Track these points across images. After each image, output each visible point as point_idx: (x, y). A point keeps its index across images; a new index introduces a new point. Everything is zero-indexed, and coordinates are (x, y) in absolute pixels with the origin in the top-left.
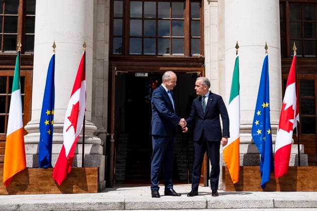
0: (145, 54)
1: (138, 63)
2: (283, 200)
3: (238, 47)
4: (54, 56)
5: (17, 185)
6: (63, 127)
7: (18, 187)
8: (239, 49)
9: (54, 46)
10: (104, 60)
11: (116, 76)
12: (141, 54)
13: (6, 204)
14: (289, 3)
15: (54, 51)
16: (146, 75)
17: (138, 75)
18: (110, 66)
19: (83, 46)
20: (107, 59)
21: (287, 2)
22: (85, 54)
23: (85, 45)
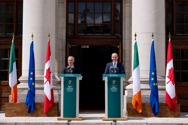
2: (152, 123)
3: (136, 36)
4: (33, 42)
5: (15, 112)
7: (16, 113)
8: (137, 37)
9: (32, 36)
10: (63, 39)
11: (70, 48)
13: (10, 122)
14: (176, 1)
15: (32, 39)
16: (88, 47)
17: (83, 47)
19: (48, 36)
20: (64, 38)
21: (174, 1)
22: (49, 41)
23: (49, 36)
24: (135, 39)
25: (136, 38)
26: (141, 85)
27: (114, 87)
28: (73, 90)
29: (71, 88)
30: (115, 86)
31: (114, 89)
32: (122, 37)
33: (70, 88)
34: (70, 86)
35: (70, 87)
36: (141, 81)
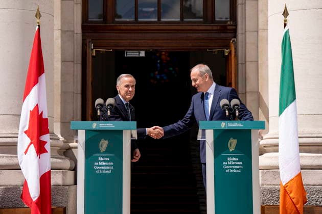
0: (139, 20)
1: (129, 35)
6: (17, 143)
8: (288, 17)
10: (74, 31)
11: (93, 57)
12: (132, 19)
16: (142, 54)
17: (130, 54)
18: (84, 40)
19: (36, 16)
20: (79, 30)
22: (39, 29)
23: (38, 15)
24: (285, 25)
25: (285, 21)
26: (301, 154)
27: (234, 159)
28: (112, 168)
29: (107, 161)
30: (235, 157)
31: (232, 164)
32: (236, 25)
33: (105, 161)
34: (103, 157)
35: (104, 159)
36: (301, 145)
